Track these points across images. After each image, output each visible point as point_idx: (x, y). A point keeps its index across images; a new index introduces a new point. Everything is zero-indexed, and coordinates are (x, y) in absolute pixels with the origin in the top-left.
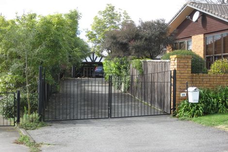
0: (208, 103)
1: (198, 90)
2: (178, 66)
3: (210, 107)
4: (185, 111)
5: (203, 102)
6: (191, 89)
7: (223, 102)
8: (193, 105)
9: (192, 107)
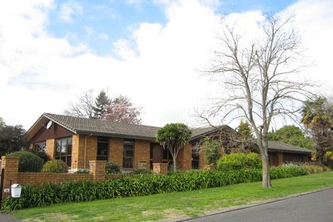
0: (28, 198)
1: (20, 186)
2: (7, 166)
3: (30, 201)
4: (7, 205)
5: (24, 197)
6: (14, 186)
7: (43, 196)
8: (14, 199)
9: (13, 201)
